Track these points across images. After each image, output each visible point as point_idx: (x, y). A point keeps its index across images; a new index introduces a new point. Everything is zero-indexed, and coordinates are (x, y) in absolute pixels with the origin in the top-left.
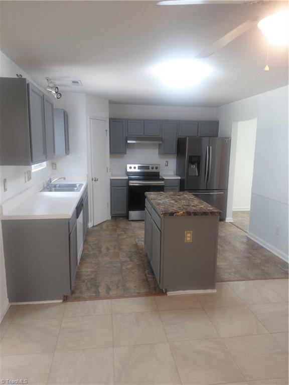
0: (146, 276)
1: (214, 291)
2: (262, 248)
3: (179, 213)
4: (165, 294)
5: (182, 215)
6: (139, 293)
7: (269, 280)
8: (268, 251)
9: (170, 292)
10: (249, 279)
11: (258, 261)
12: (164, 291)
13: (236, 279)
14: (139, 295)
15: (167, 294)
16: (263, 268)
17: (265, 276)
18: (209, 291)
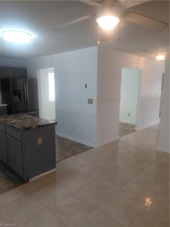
0: (8, 175)
1: (56, 169)
2: (66, 139)
3: (33, 127)
4: (28, 181)
5: (35, 128)
6: (9, 187)
7: (78, 155)
8: (69, 140)
9: (31, 179)
10: (69, 157)
11: (68, 146)
12: (26, 180)
13: (63, 159)
14: (10, 189)
15: (29, 181)
16: (72, 149)
17: (75, 153)
18: (53, 170)
